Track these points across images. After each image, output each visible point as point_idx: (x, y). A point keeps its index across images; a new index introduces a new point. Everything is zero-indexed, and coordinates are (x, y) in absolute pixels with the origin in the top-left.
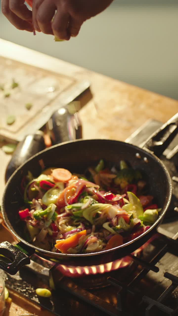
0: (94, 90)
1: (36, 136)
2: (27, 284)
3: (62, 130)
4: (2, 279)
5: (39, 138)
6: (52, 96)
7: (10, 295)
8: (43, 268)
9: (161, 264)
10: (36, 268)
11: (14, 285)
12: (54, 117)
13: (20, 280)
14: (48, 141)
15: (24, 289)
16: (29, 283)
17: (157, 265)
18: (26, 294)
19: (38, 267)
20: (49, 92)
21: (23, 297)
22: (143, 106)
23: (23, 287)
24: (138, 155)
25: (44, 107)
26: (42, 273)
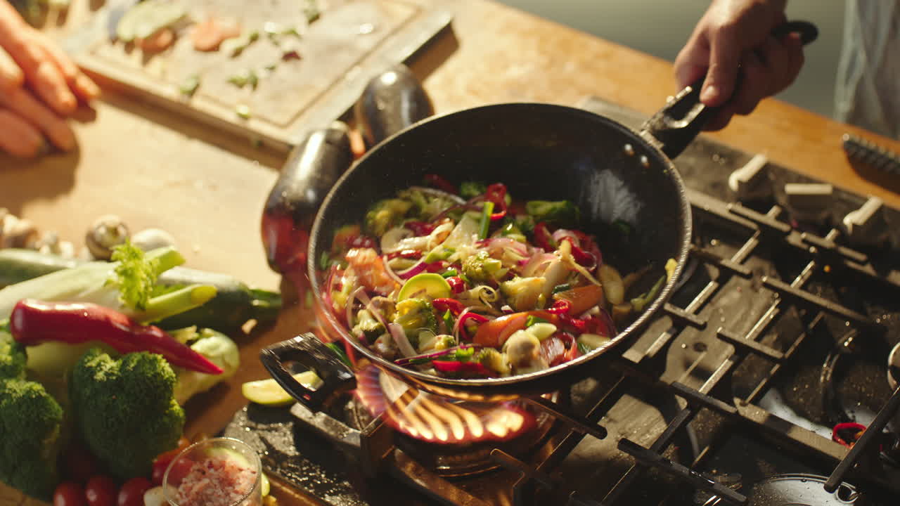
0: (460, 31)
1: (331, 132)
2: (312, 464)
3: (390, 121)
4: (256, 453)
5: (338, 136)
6: (366, 44)
7: (273, 491)
8: (347, 430)
9: (611, 420)
10: (332, 429)
11: (282, 468)
12: (370, 92)
13: (295, 456)
14: (357, 145)
15: (305, 476)
16: (316, 463)
17: (602, 422)
18: (311, 488)
19: (335, 428)
20: (361, 35)
21: (304, 496)
22: (570, 67)
23: (303, 471)
24: (628, 147)
25: (350, 69)
26: (346, 440)
